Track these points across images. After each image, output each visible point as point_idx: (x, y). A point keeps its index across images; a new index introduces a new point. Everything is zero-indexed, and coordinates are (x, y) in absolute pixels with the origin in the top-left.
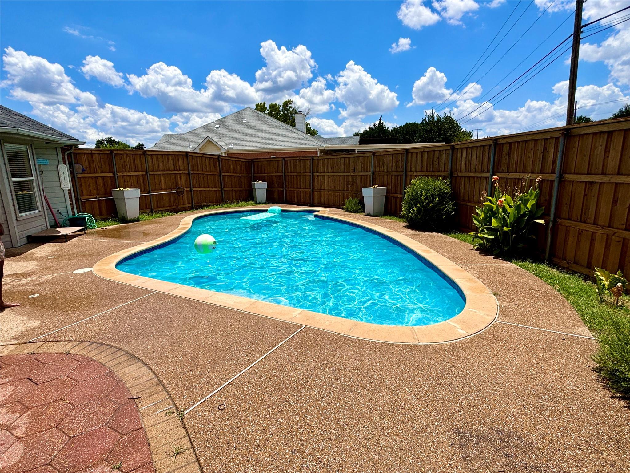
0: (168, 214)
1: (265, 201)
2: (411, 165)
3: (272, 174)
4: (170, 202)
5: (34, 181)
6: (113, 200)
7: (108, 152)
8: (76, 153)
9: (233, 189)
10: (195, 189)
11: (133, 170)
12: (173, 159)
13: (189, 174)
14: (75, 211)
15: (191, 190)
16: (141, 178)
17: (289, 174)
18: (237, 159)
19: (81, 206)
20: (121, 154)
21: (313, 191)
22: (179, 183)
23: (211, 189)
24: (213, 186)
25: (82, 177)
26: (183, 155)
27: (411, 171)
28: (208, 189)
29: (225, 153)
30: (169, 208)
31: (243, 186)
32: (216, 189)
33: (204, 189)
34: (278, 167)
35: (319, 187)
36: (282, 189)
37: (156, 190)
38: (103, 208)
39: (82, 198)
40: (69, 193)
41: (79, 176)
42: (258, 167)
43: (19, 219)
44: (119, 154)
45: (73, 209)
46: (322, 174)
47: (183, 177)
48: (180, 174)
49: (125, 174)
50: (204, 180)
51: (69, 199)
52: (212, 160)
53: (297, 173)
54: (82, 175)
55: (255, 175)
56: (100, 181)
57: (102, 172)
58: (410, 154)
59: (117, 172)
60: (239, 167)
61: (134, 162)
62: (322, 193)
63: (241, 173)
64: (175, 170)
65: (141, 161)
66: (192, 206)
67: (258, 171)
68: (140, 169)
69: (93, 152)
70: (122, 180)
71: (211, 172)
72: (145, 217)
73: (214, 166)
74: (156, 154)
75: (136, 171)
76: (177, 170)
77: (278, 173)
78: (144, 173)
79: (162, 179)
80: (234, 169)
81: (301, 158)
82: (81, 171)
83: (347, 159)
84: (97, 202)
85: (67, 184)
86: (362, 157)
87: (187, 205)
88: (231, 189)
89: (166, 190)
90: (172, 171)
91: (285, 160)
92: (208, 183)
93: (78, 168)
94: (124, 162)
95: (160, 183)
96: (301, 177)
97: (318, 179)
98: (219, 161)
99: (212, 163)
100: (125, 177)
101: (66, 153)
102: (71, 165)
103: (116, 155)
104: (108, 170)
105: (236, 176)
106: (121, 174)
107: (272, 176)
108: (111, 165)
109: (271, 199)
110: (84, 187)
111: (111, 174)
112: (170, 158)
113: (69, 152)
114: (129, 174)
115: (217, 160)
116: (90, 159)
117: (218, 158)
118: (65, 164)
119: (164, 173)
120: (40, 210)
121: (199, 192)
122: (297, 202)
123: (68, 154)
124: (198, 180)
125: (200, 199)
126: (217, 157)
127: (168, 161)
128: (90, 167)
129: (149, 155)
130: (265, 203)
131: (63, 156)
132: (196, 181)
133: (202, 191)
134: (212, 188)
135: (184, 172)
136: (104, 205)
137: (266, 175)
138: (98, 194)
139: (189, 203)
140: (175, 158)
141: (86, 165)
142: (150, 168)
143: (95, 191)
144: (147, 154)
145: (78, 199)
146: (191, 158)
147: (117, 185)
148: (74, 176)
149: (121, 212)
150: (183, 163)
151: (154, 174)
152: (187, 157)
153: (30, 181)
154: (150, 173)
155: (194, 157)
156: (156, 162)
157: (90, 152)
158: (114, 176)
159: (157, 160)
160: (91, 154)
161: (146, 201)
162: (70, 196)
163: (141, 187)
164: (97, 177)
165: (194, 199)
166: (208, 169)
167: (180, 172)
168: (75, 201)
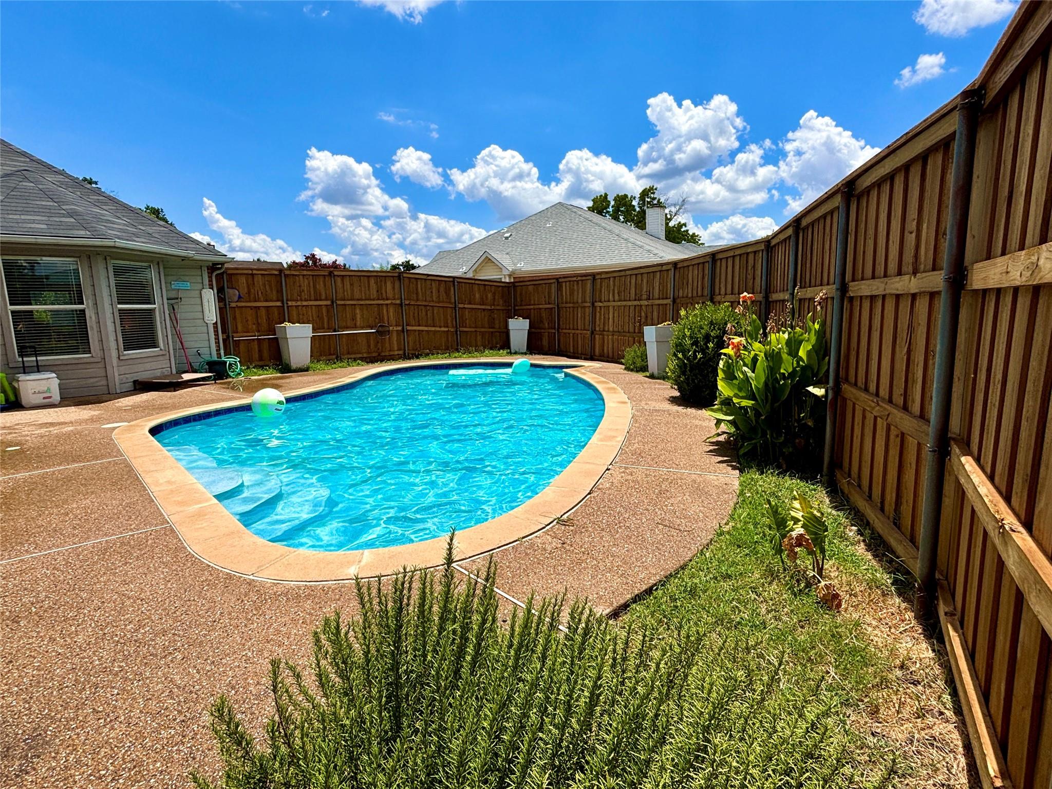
0: (359, 364)
1: (525, 350)
2: (720, 284)
3: (541, 306)
4: (369, 346)
5: (157, 309)
6: (277, 339)
7: (276, 273)
8: (231, 274)
9: (478, 330)
10: (409, 328)
11: (313, 298)
12: (376, 283)
13: (401, 305)
14: (222, 352)
15: (403, 331)
16: (324, 310)
17: (564, 305)
18: (486, 283)
19: (230, 346)
20: (296, 276)
21: (592, 333)
22: (386, 318)
23: (438, 329)
24: (442, 325)
25: (238, 307)
26: (393, 277)
27: (720, 294)
28: (433, 329)
29: (510, 276)
30: (365, 355)
31: (497, 326)
32: (446, 329)
33: (426, 329)
34: (549, 293)
35: (602, 326)
36: (554, 331)
37: (347, 328)
38: (265, 351)
39: (235, 335)
40: (214, 327)
41: (233, 305)
42: (521, 294)
43: (122, 358)
44: (293, 275)
45: (218, 350)
46: (605, 304)
47: (391, 310)
48: (387, 304)
49: (299, 303)
50: (427, 315)
51: (214, 336)
52: (443, 285)
53: (573, 303)
54: (237, 303)
55: (517, 308)
56: (263, 312)
57: (266, 301)
58: (718, 263)
59: (287, 300)
60: (490, 295)
61: (314, 287)
62: (606, 337)
63: (494, 305)
64: (378, 299)
65: (325, 284)
66: (405, 354)
67: (522, 301)
68: (323, 297)
69: (255, 272)
70: (295, 312)
71: (439, 302)
72: (320, 365)
73: (446, 293)
74: (350, 276)
75: (317, 300)
76: (383, 299)
77: (549, 304)
78: (329, 303)
79: (358, 311)
80: (482, 298)
81: (579, 278)
82: (236, 298)
83: (639, 277)
84: (256, 342)
85: (212, 314)
86: (660, 271)
87: (396, 353)
88: (473, 330)
89: (362, 328)
90: (374, 300)
91: (558, 282)
92: (433, 320)
93: (232, 294)
94: (300, 286)
95: (354, 319)
96: (579, 309)
97: (600, 313)
98: (454, 285)
99: (442, 289)
100: (300, 308)
101: (214, 274)
102: (221, 291)
103: (286, 276)
104: (275, 298)
105: (484, 310)
106: (294, 303)
107: (540, 309)
108: (280, 291)
109: (534, 346)
110: (239, 320)
111: (279, 304)
112: (372, 281)
113: (218, 272)
114: (305, 303)
115: (451, 284)
116: (250, 281)
117: (454, 282)
118: (212, 289)
119: (361, 302)
120: (162, 348)
121: (417, 333)
122: (574, 353)
123: (217, 275)
124: (416, 315)
125: (418, 343)
126: (451, 279)
127: (369, 286)
128: (249, 292)
129: (338, 276)
130: (526, 354)
131: (210, 277)
132: (414, 317)
133: (423, 331)
134: (440, 327)
135: (394, 301)
136: (265, 346)
137: (532, 307)
138: (259, 331)
139: (399, 349)
140: (381, 281)
141: (244, 291)
142: (340, 295)
143: (254, 326)
144: (334, 276)
145: (228, 337)
146: (406, 281)
147: (287, 319)
148: (225, 305)
149: (285, 357)
150: (394, 288)
151: (345, 305)
152: (400, 279)
153: (150, 310)
154: (339, 302)
155: (412, 280)
156: (349, 287)
157: (251, 272)
158: (283, 306)
159: (352, 285)
160: (252, 275)
161: (329, 342)
162: (216, 332)
163: (323, 323)
164: (259, 307)
165: (408, 343)
166: (434, 299)
167: (387, 302)
168: (223, 339)
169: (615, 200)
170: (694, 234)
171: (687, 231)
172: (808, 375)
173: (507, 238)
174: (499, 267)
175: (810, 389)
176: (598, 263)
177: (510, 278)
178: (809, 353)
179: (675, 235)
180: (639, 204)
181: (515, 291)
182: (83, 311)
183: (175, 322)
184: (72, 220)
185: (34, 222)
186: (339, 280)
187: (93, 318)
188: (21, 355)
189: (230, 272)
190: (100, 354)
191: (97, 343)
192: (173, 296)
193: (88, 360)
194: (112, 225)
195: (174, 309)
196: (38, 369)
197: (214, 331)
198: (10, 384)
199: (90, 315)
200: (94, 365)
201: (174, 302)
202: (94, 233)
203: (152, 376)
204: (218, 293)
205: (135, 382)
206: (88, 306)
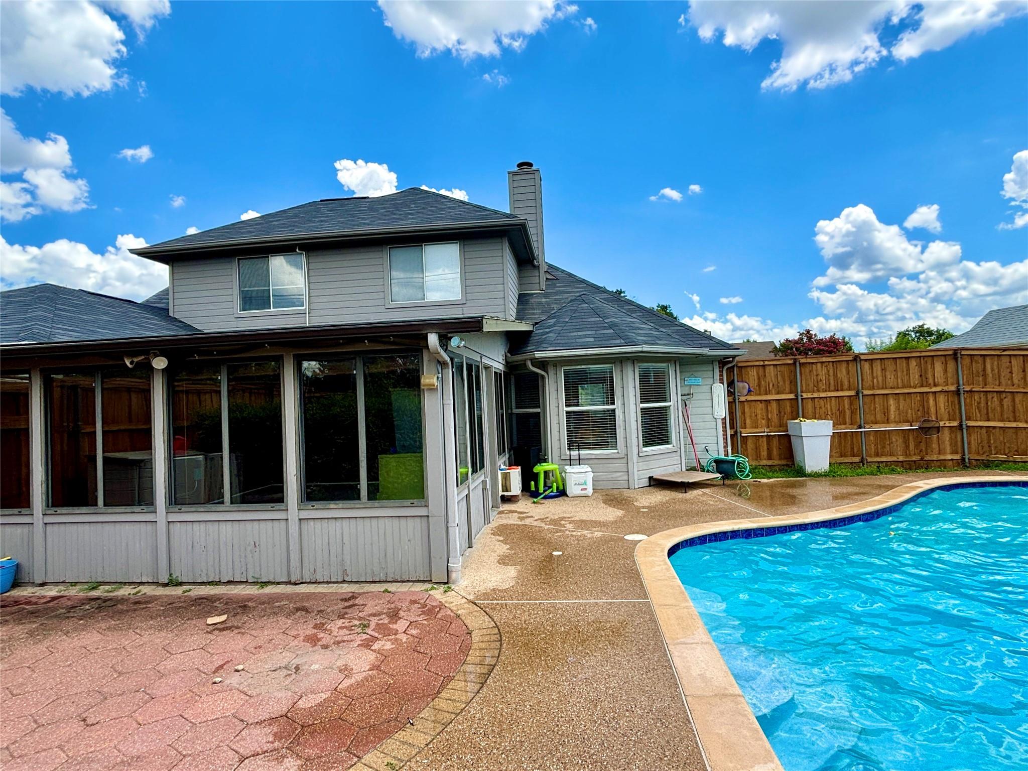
0: (893, 470)
4: (907, 447)
5: (672, 408)
6: (789, 436)
7: (790, 362)
8: (742, 367)
10: (971, 423)
11: (832, 388)
12: (919, 365)
14: (730, 449)
15: (961, 425)
16: (846, 401)
19: (738, 443)
20: (812, 363)
22: (933, 410)
23: (1022, 425)
25: (747, 401)
26: (946, 356)
28: (1014, 425)
30: (901, 459)
33: (1000, 424)
37: (877, 423)
38: (775, 449)
39: (743, 430)
40: (723, 423)
41: (743, 399)
43: (640, 454)
44: (809, 363)
45: (726, 447)
47: (942, 399)
48: (934, 393)
49: (816, 395)
50: (1002, 406)
51: (722, 432)
54: (746, 397)
56: (774, 407)
57: (778, 393)
59: (802, 392)
61: (835, 375)
64: (922, 386)
65: (848, 373)
66: (963, 459)
68: (846, 386)
69: (766, 363)
70: (809, 406)
72: (841, 470)
74: (881, 359)
75: (837, 390)
76: (929, 385)
78: (852, 393)
79: (892, 402)
82: (746, 392)
84: (765, 439)
85: (721, 410)
87: (949, 457)
89: (898, 422)
90: (915, 387)
92: (1014, 412)
93: (742, 387)
94: (817, 375)
95: (886, 412)
100: (816, 400)
101: (725, 368)
102: (731, 384)
103: (801, 365)
104: (787, 390)
106: (810, 395)
108: (793, 382)
110: (747, 415)
111: (792, 396)
112: (914, 363)
113: (730, 365)
114: (823, 395)
116: (761, 373)
118: (722, 383)
119: (897, 391)
120: (675, 445)
121: (985, 431)
123: (727, 369)
124: (983, 405)
125: (986, 445)
127: (908, 370)
128: (759, 385)
129: (866, 360)
131: (721, 372)
132: (979, 408)
133: (994, 428)
135: (946, 388)
136: (775, 442)
138: (768, 427)
139: (954, 452)
140: (927, 362)
141: (753, 382)
142: (866, 385)
143: (763, 421)
144: (861, 360)
145: (736, 433)
146: (967, 361)
147: (801, 415)
148: (734, 399)
149: (798, 458)
150: (945, 371)
151: (873, 395)
152: (956, 359)
153: (665, 407)
154: (866, 392)
155: (976, 358)
156: (879, 373)
157: (762, 363)
158: (797, 399)
159: (884, 370)
160: (764, 366)
161: (852, 442)
162: (725, 427)
163: (844, 418)
164: (769, 401)
165: (969, 444)
166: (1016, 381)
167: (934, 389)
168: (731, 435)
182: (614, 410)
183: (686, 417)
184: (612, 331)
185: (585, 336)
186: (867, 366)
187: (621, 417)
188: (570, 449)
189: (740, 365)
190: (624, 451)
191: (622, 439)
192: (687, 392)
193: (615, 456)
194: (640, 331)
195: (686, 405)
196: (580, 461)
197: (723, 427)
198: (561, 473)
199: (619, 414)
200: (619, 461)
201: (687, 396)
202: (628, 340)
203: (663, 473)
204: (728, 387)
205: (651, 478)
206: (618, 406)
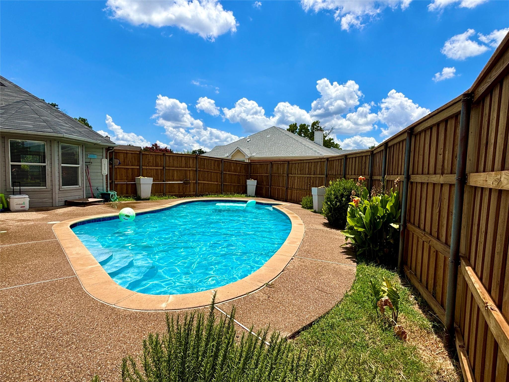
0: (174, 198)
1: (254, 195)
2: (349, 169)
3: (263, 175)
4: (179, 189)
5: (80, 168)
6: (135, 184)
7: (138, 153)
8: (117, 152)
9: (232, 184)
10: (199, 182)
11: (154, 165)
12: (185, 160)
13: (196, 171)
14: (109, 189)
15: (196, 183)
16: (159, 171)
17: (274, 175)
18: (237, 162)
19: (113, 186)
20: (147, 154)
21: (287, 189)
22: (188, 176)
23: (213, 183)
24: (215, 181)
25: (118, 168)
26: (193, 157)
27: (349, 175)
28: (211, 183)
30: (177, 194)
31: (241, 183)
32: (217, 183)
33: (207, 182)
34: (267, 169)
35: (291, 186)
36: (268, 187)
37: (170, 180)
38: (129, 190)
39: (116, 181)
40: (106, 177)
41: (116, 167)
42: (253, 169)
43: (60, 189)
44: (146, 154)
45: (107, 188)
46: (294, 175)
47: (191, 172)
48: (189, 170)
49: (148, 168)
50: (208, 176)
51: (105, 181)
52: (217, 162)
53: (278, 174)
54: (118, 166)
55: (251, 175)
56: (130, 171)
57: (132, 166)
58: (348, 159)
59: (142, 166)
60: (239, 168)
61: (156, 160)
62: (293, 191)
63: (240, 173)
64: (185, 167)
65: (161, 159)
66: (196, 194)
67: (254, 171)
68: (160, 165)
69: (128, 152)
70: (145, 172)
71: (214, 170)
72: (155, 198)
73: (218, 166)
74: (173, 156)
75: (156, 166)
76: (188, 167)
77: (267, 173)
78: (162, 168)
79: (175, 172)
80: (235, 169)
81: (282, 162)
82: (118, 164)
83: (310, 164)
84: (125, 185)
85: (105, 171)
86: (320, 162)
87: (192, 193)
88: (230, 184)
89: (177, 181)
90: (183, 168)
91: (271, 164)
92: (211, 178)
93: (116, 162)
94: (149, 160)
95: (173, 176)
96: (281, 177)
97: (291, 179)
98: (222, 162)
99: (216, 164)
100: (148, 170)
101: (109, 152)
102: (111, 159)
103: (143, 154)
104: (136, 164)
105: (235, 175)
106: (145, 167)
107: (262, 176)
108: (139, 161)
109: (259, 193)
110: (118, 174)
111: (138, 167)
112: (183, 159)
113: (111, 151)
114: (151, 168)
115: (221, 162)
116: (125, 156)
117: (222, 161)
118: (107, 159)
119: (177, 169)
120: (80, 186)
121: (203, 184)
122: (277, 198)
124: (203, 175)
125: (203, 189)
126: (221, 160)
127: (182, 161)
128: (124, 162)
130: (254, 197)
131: (107, 153)
132: (202, 177)
133: (206, 183)
134: (214, 182)
135: (193, 169)
136: (130, 187)
137: (258, 175)
138: (127, 180)
139: (194, 192)
140: (187, 159)
141: (122, 160)
142: (167, 165)
143: (125, 177)
144: (166, 155)
145: (112, 182)
146: (200, 159)
147: (141, 175)
148: (112, 166)
149: (138, 193)
150: (193, 163)
151: (169, 169)
152: (196, 159)
153: (77, 167)
154: (166, 168)
155: (202, 159)
156: (172, 161)
157: (126, 152)
158: (140, 169)
159: (174, 160)
160: (127, 153)
161: (160, 187)
162: (107, 179)
163: (158, 177)
164: (128, 169)
165: (198, 189)
166: (212, 168)
167: (189, 169)
168: (110, 183)
169: (300, 126)
170: (337, 144)
171: (334, 142)
172: (391, 217)
173: (248, 141)
174: (244, 155)
175: (392, 224)
176: (291, 155)
177: (249, 160)
178: (391, 207)
179: (328, 144)
180: (311, 129)
181: (251, 167)
182: (45, 166)
183: (87, 173)
184: (45, 124)
185: (27, 124)
186: (167, 158)
187: (49, 170)
188: (13, 186)
189: (116, 151)
190: (50, 187)
191: (49, 181)
192: (88, 161)
193: (44, 190)
194: (63, 127)
195: (88, 168)
196: (20, 193)
198: (6, 199)
199: (48, 169)
200: (48, 192)
201: (88, 164)
202: (55, 131)
203: (74, 199)
204: (109, 161)
205: (66, 201)
206: (47, 164)
